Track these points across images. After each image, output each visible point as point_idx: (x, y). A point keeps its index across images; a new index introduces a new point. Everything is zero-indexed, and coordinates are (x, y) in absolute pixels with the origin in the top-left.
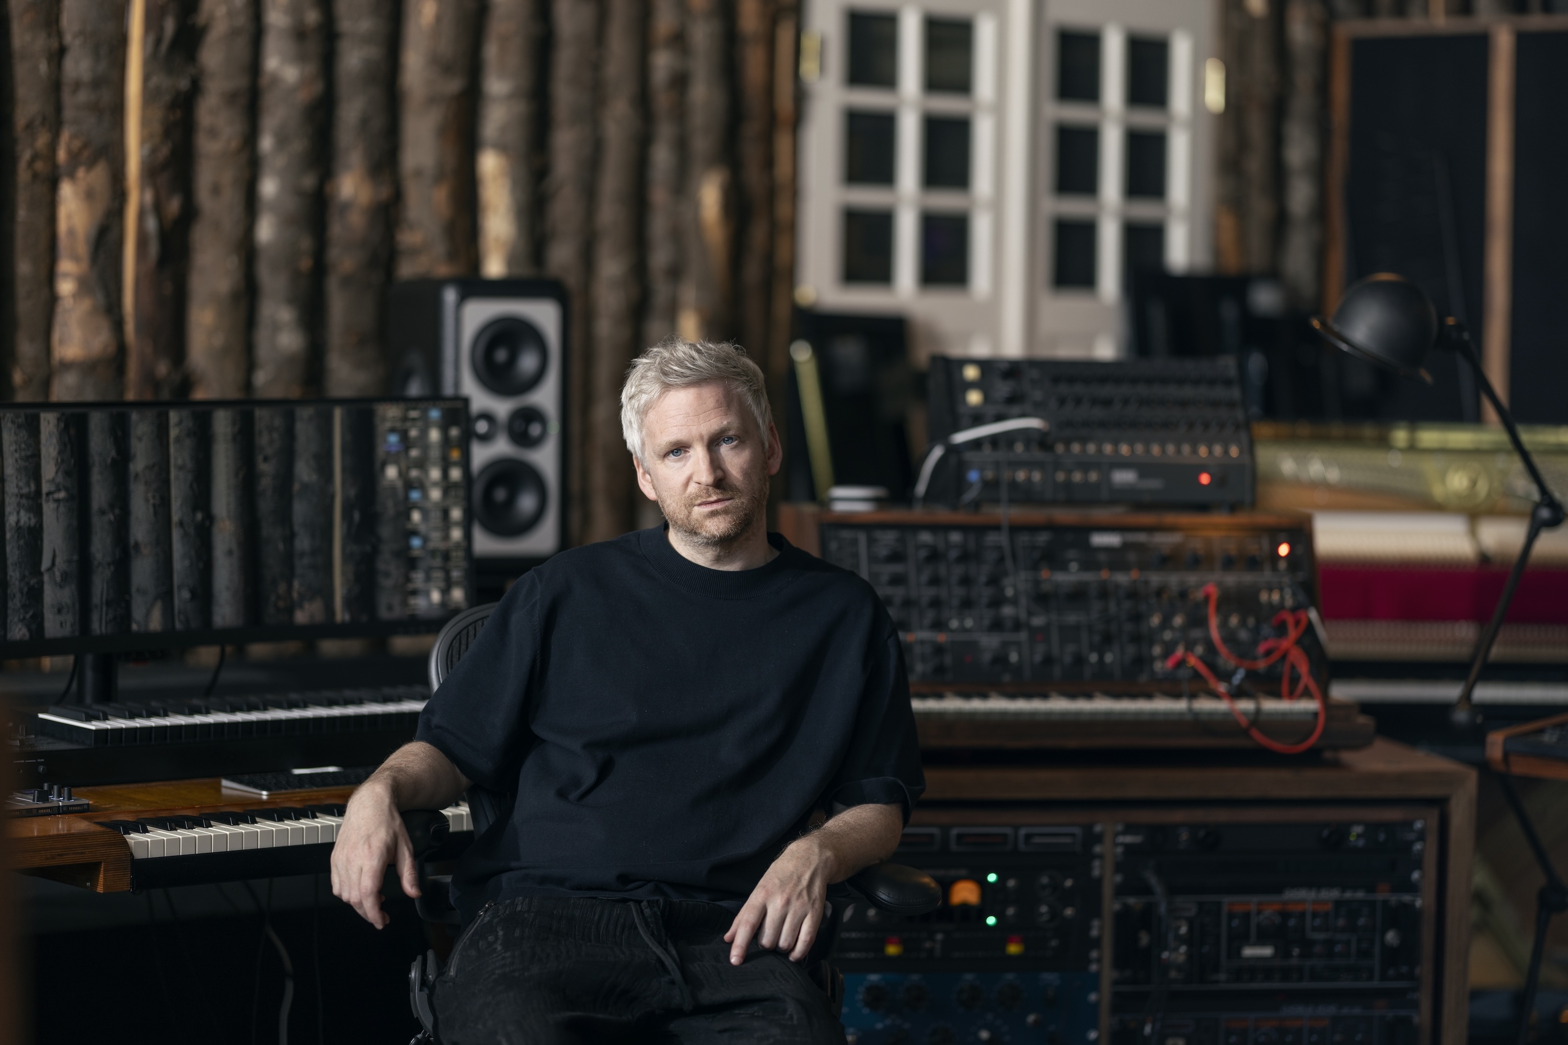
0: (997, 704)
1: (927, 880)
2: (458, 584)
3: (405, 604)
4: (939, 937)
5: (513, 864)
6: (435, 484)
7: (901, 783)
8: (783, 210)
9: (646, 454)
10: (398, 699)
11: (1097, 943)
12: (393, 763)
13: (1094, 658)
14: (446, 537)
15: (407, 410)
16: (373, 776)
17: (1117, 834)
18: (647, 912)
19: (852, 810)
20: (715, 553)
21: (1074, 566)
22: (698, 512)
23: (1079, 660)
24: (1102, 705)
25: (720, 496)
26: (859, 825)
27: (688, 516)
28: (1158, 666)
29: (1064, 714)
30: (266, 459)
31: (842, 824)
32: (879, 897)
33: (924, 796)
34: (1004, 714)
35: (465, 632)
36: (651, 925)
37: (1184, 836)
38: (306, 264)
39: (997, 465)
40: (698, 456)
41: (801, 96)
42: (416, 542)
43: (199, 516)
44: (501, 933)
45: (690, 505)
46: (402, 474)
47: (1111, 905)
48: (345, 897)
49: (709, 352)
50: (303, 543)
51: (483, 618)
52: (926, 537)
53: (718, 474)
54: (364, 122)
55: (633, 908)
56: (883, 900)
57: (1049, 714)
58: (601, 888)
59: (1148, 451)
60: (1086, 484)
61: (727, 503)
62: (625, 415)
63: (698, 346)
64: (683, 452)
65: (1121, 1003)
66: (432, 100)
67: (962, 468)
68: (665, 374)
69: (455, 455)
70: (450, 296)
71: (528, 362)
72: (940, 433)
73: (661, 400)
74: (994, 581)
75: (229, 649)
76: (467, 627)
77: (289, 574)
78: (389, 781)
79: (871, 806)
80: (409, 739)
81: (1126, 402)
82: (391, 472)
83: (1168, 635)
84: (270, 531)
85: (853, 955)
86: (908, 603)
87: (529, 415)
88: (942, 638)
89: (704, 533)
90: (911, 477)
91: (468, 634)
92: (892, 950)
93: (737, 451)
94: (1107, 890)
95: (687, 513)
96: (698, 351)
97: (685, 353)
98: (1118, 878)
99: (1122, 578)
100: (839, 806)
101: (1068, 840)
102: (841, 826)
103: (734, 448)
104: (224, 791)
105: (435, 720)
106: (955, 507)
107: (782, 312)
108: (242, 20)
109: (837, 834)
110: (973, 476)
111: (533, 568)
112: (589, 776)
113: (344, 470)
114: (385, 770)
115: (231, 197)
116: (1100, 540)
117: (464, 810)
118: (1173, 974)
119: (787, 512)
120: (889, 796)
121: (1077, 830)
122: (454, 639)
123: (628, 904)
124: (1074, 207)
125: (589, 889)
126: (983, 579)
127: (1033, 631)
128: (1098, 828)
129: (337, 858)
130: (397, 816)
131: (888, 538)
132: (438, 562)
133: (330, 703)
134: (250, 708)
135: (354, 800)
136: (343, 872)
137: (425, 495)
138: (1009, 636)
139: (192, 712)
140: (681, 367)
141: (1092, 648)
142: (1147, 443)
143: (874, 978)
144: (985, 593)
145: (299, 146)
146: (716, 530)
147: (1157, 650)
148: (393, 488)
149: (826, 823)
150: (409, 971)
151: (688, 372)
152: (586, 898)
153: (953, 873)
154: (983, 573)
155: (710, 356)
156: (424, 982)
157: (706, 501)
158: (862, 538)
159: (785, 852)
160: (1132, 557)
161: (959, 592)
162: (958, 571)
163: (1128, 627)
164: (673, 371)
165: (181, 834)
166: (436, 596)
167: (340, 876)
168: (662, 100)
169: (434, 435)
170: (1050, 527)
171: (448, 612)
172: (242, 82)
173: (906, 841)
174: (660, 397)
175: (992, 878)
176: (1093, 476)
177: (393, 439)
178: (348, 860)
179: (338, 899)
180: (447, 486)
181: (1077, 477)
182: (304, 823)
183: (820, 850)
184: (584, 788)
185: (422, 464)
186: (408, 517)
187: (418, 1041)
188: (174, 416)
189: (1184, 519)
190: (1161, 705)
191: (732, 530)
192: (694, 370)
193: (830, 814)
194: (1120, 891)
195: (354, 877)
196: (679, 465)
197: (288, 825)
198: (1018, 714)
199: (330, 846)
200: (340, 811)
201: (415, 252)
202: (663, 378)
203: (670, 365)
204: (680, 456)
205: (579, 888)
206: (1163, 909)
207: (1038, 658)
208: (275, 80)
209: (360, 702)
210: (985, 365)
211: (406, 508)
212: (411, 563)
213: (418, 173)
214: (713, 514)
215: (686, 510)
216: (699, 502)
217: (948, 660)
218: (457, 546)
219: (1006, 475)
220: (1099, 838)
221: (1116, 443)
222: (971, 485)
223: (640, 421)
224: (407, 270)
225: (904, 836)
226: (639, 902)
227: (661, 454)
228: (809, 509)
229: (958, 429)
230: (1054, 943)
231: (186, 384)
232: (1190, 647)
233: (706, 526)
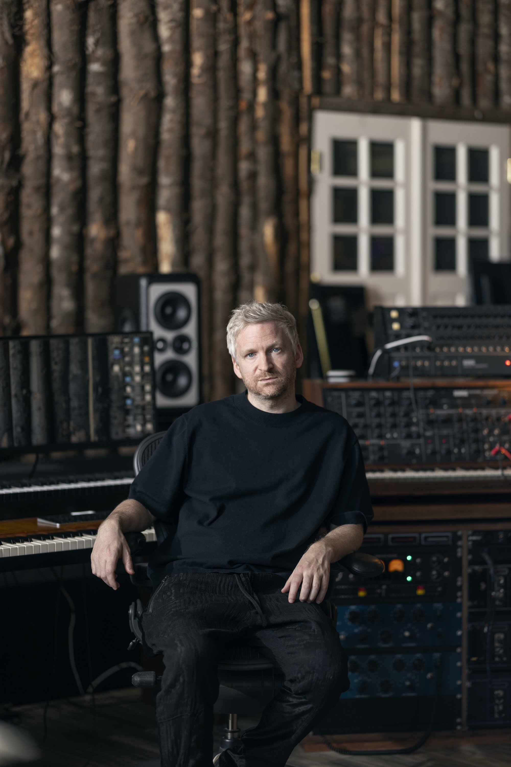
0: (410, 474)
1: (377, 560)
2: (149, 421)
3: (124, 431)
4: (384, 587)
5: (178, 557)
6: (137, 374)
7: (363, 514)
8: (304, 236)
9: (237, 355)
10: (121, 478)
11: (460, 589)
12: (119, 510)
13: (456, 451)
14: (143, 399)
15: (123, 338)
16: (110, 516)
17: (469, 536)
18: (243, 579)
19: (340, 528)
20: (270, 404)
21: (445, 407)
22: (260, 384)
23: (449, 452)
24: (460, 473)
25: (271, 377)
26: (343, 535)
27: (256, 386)
28: (487, 454)
29: (442, 478)
30: (56, 363)
31: (335, 535)
32: (354, 569)
33: (374, 519)
34: (413, 479)
35: (150, 446)
36: (245, 585)
37: (501, 536)
38: (74, 268)
39: (407, 358)
40: (261, 357)
41: (311, 182)
42: (129, 402)
43: (24, 392)
44: (173, 591)
45: (256, 380)
46: (122, 369)
47: (467, 570)
48: (98, 575)
49: (269, 307)
50: (75, 403)
51: (159, 439)
52: (374, 394)
53: (270, 366)
54: (101, 199)
55: (236, 577)
56: (356, 570)
57: (435, 478)
58: (221, 568)
59: (480, 350)
60: (450, 367)
61: (274, 380)
62: (228, 337)
63: (264, 304)
64: (254, 355)
65: (472, 617)
66: (134, 188)
67: (391, 360)
68: (247, 317)
69: (147, 359)
70: (143, 282)
71: (182, 313)
72: (380, 344)
73: (244, 329)
74: (407, 414)
75: (41, 455)
76: (151, 443)
77: (68, 418)
78: (118, 519)
79: (349, 525)
80: (125, 498)
81: (469, 327)
82: (116, 368)
83: (491, 439)
84: (58, 398)
85: (343, 597)
86: (366, 426)
87: (183, 339)
88: (382, 442)
89: (263, 394)
90: (367, 365)
91: (152, 447)
92: (362, 594)
93: (280, 355)
94: (465, 563)
95: (255, 384)
96: (264, 307)
97: (256, 307)
98: (470, 557)
99: (469, 412)
100: (333, 526)
101: (445, 539)
102: (335, 536)
103: (279, 354)
104: (39, 524)
105: (138, 489)
106: (388, 379)
107: (304, 286)
108: (42, 152)
109: (333, 539)
110: (396, 364)
111: (183, 414)
112: (213, 514)
113: (94, 368)
114: (115, 513)
115: (38, 237)
116: (458, 393)
117: (153, 531)
118: (497, 603)
119: (307, 383)
120: (357, 520)
121: (449, 534)
122: (145, 449)
123: (233, 575)
124: (444, 232)
125: (215, 568)
126: (402, 414)
127: (426, 438)
128: (459, 533)
129: (94, 556)
130: (122, 535)
131: (356, 395)
132: (139, 411)
133: (89, 480)
134: (50, 483)
135: (101, 528)
136: (97, 563)
137: (133, 379)
138: (415, 441)
139: (23, 486)
140: (255, 314)
141: (455, 446)
142: (480, 347)
143: (353, 607)
144: (403, 421)
145: (70, 211)
146: (269, 393)
147: (486, 446)
148: (117, 377)
149: (327, 534)
150: (129, 610)
151: (257, 317)
152: (213, 572)
153: (390, 556)
154: (402, 411)
155: (269, 309)
156: (136, 615)
157: (264, 379)
158: (343, 395)
159: (309, 549)
160: (473, 401)
161: (390, 420)
162: (390, 410)
163: (472, 435)
164: (250, 316)
165: (18, 545)
166: (139, 428)
167: (95, 565)
168: (244, 185)
169: (137, 350)
170: (434, 388)
171: (145, 434)
172: (42, 181)
173: (366, 541)
174: (244, 328)
175: (409, 558)
176: (454, 363)
177: (117, 352)
178: (99, 557)
179: (95, 577)
180: (143, 375)
181: (446, 363)
182: (77, 539)
183: (326, 547)
184: (211, 519)
185: (131, 364)
186: (125, 390)
187: (134, 643)
188: (11, 344)
189: (498, 383)
190: (489, 473)
191: (276, 393)
192: (261, 316)
193: (329, 530)
194: (471, 563)
195: (103, 565)
196: (252, 361)
197: (69, 540)
198: (420, 479)
199: (90, 551)
200: (94, 532)
201: (127, 261)
202: (245, 319)
203: (249, 313)
204: (253, 357)
205: (210, 568)
206: (492, 571)
207: (429, 451)
208: (58, 180)
209: (103, 479)
210: (401, 310)
211: (124, 385)
212: (127, 412)
213: (128, 223)
214: (267, 385)
215: (254, 383)
216: (260, 379)
217: (386, 453)
218: (149, 403)
219: (412, 363)
220: (460, 538)
221: (465, 347)
222: (395, 368)
223: (234, 340)
224: (124, 270)
225: (365, 539)
226: (239, 574)
227: (244, 355)
228: (318, 381)
229: (388, 341)
230: (439, 589)
231: (18, 327)
232: (502, 444)
233: (264, 391)
